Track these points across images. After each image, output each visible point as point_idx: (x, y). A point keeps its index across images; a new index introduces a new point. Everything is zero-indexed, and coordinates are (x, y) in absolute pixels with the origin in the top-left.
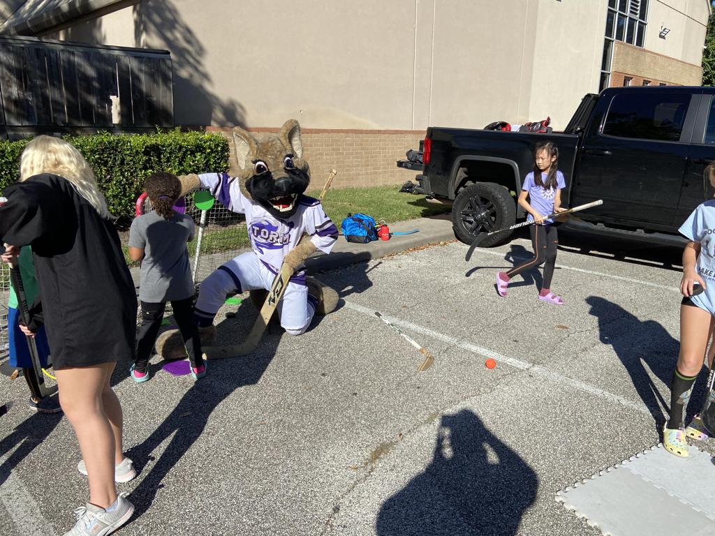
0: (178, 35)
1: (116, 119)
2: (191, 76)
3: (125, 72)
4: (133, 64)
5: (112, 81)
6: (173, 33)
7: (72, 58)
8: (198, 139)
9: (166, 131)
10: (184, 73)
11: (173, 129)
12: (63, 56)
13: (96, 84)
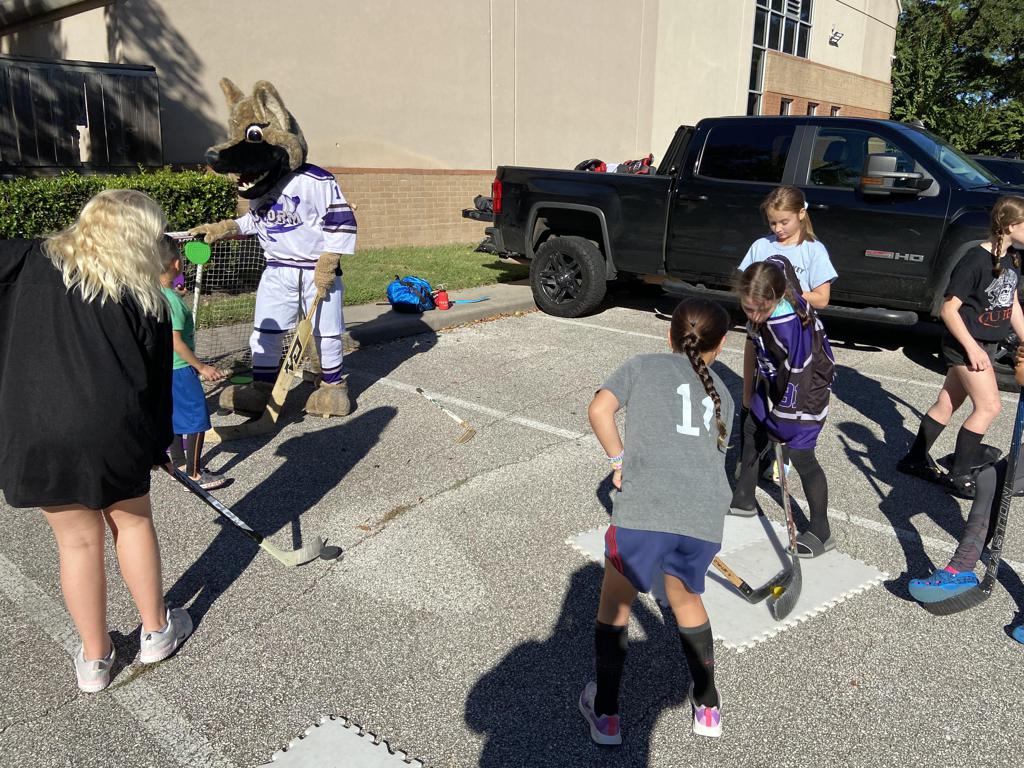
0: (166, 45)
1: (84, 156)
2: (184, 97)
3: (96, 95)
4: (105, 83)
5: (79, 108)
6: (158, 42)
7: (25, 76)
8: (194, 181)
9: (151, 170)
10: (175, 94)
11: (162, 168)
12: (12, 74)
13: (58, 111)
